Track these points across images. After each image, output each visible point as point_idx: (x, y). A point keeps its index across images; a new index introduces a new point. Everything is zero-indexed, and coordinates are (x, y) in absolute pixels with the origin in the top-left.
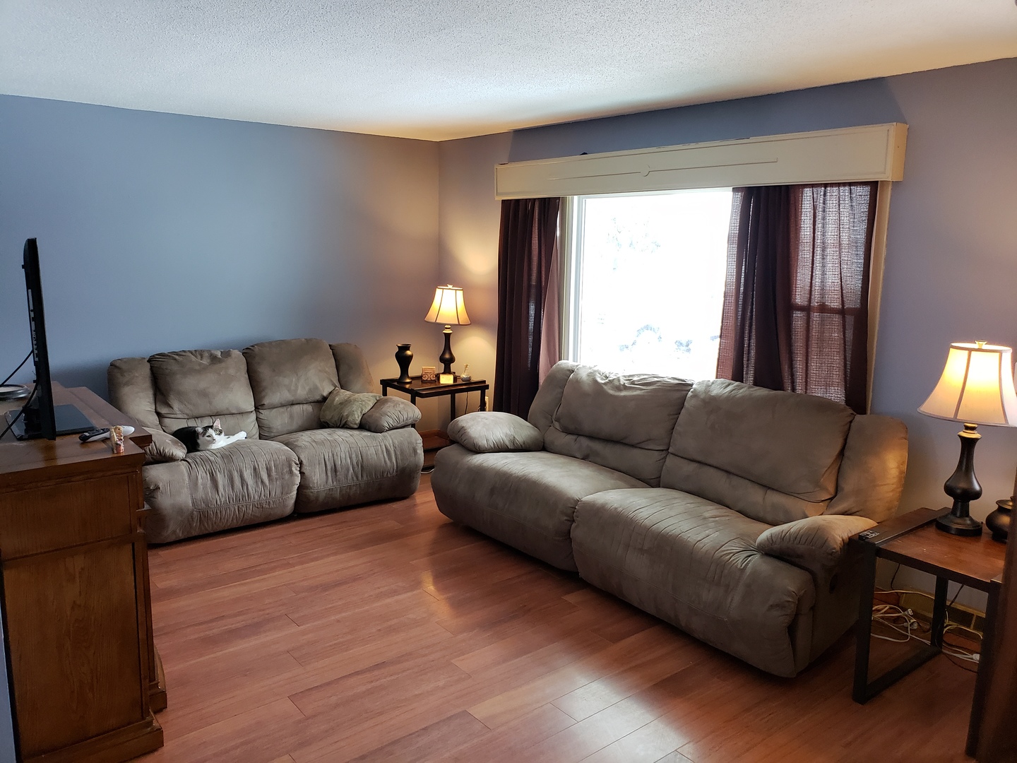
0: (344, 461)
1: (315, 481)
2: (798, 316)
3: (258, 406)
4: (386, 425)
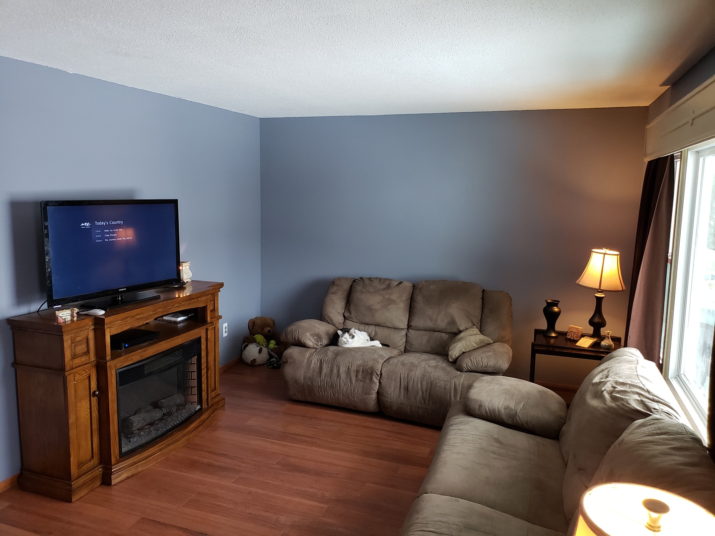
0: (415, 384)
1: (389, 392)
3: (409, 326)
4: (465, 366)
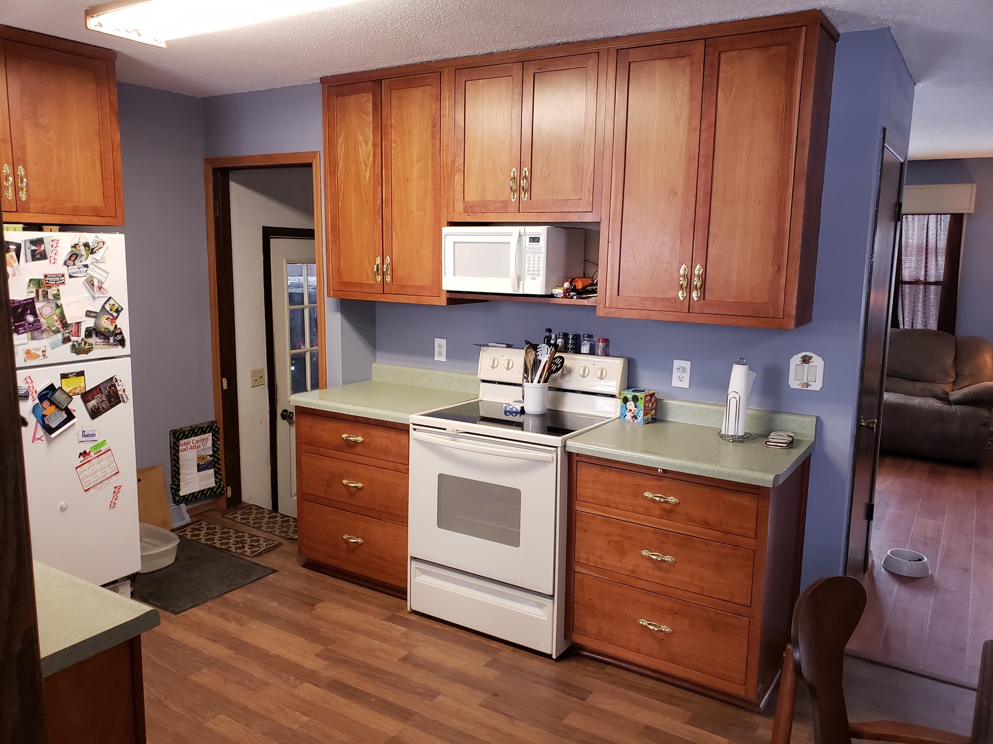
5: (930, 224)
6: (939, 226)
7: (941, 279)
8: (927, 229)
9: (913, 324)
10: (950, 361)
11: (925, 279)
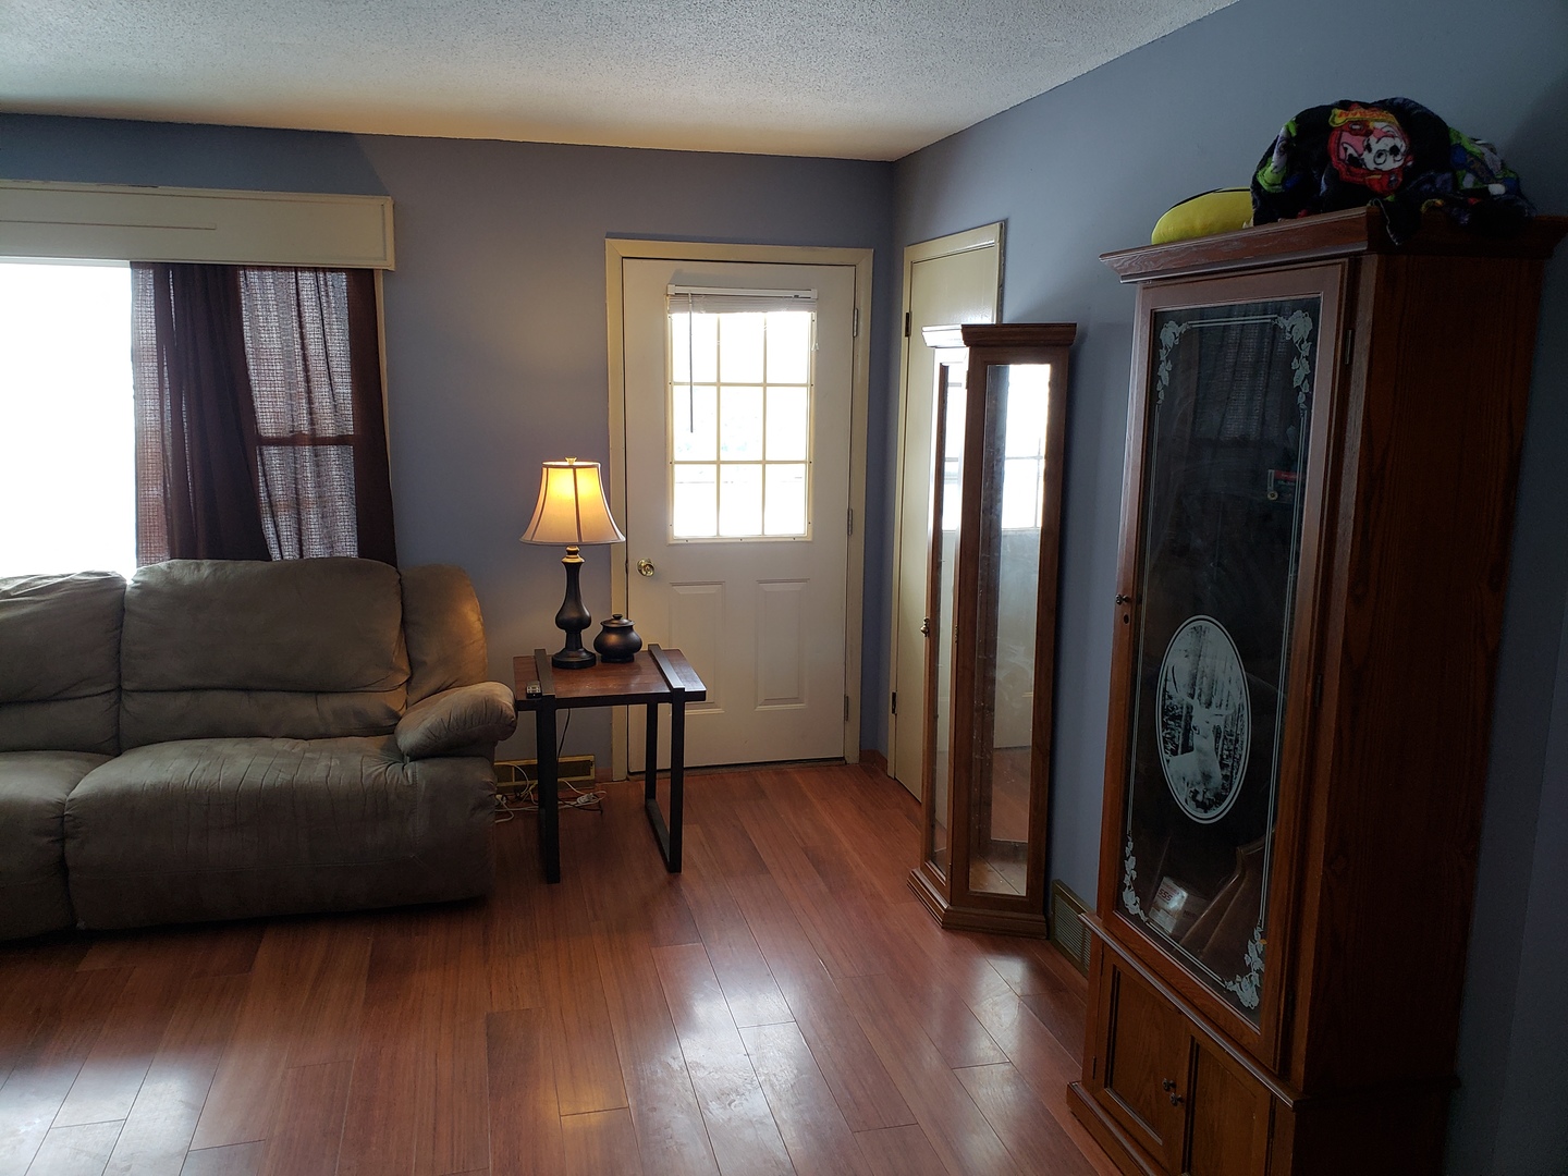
2: (273, 456)
5: (304, 294)
6: (324, 299)
7: (350, 429)
8: (299, 305)
9: (301, 545)
10: (392, 633)
11: (313, 430)
